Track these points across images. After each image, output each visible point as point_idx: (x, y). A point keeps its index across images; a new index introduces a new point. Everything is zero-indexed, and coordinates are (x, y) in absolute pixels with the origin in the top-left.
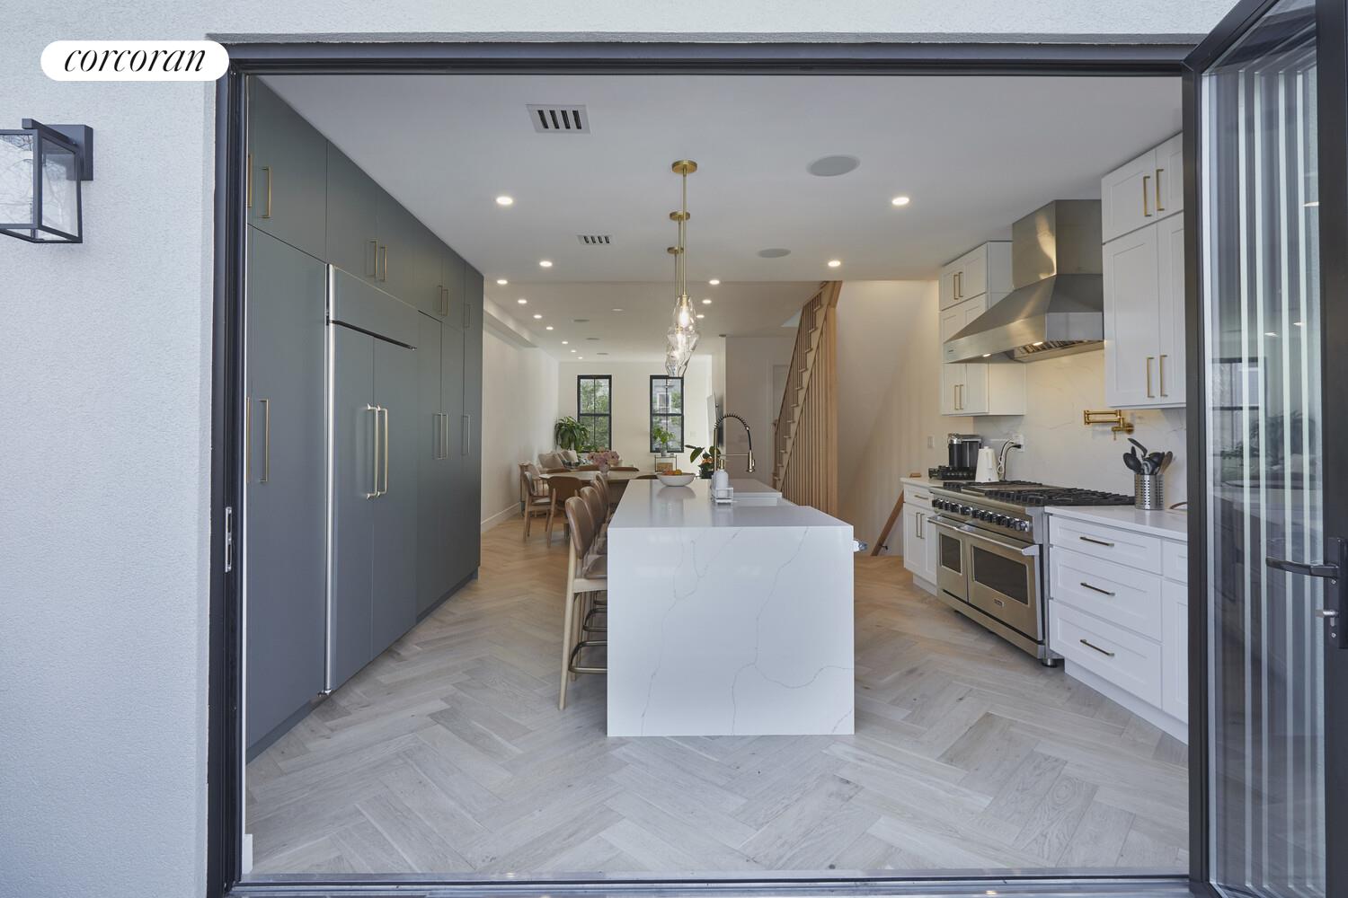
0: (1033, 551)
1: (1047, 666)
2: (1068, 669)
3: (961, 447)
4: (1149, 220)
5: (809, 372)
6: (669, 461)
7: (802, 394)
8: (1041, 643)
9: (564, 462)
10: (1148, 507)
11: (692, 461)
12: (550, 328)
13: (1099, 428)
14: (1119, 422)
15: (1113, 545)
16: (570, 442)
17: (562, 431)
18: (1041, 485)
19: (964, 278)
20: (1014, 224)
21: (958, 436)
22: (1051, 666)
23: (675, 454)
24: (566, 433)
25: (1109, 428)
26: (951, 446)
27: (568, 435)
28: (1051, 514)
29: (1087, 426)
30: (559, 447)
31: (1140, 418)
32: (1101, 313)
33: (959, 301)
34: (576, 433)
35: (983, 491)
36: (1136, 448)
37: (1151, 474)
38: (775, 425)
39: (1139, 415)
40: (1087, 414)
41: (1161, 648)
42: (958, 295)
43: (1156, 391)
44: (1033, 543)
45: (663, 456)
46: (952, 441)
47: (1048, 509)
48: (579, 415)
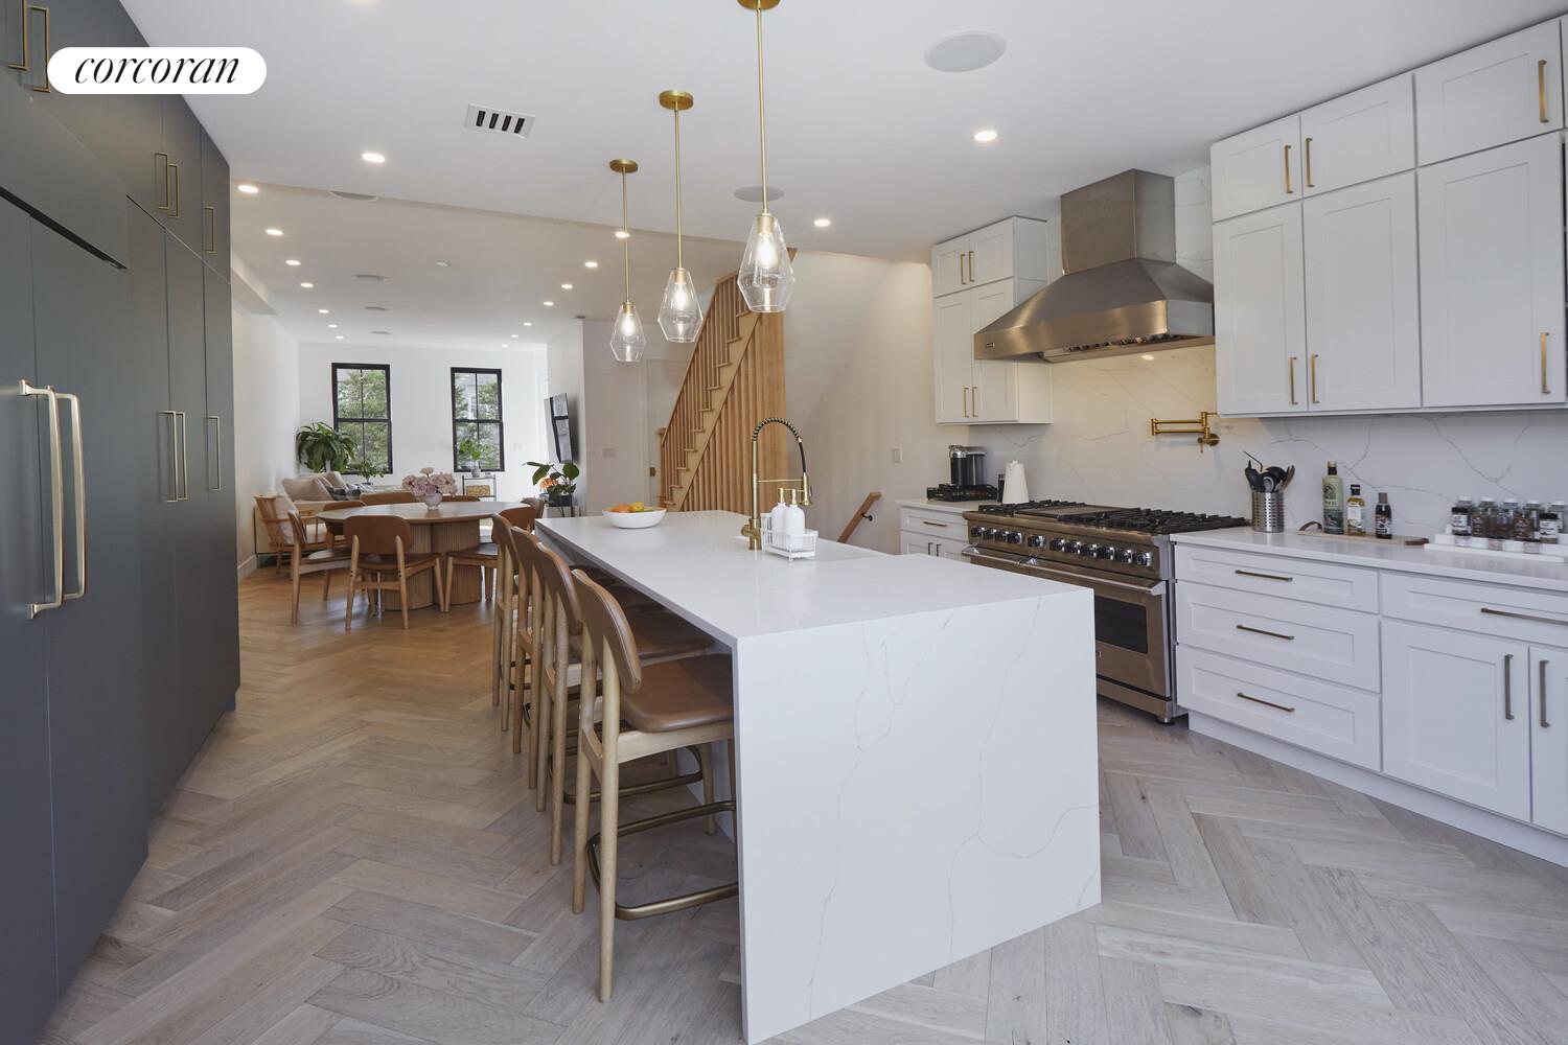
0: (1159, 590)
1: (1165, 724)
2: (1195, 725)
3: (967, 461)
4: (1290, 198)
5: (734, 368)
6: (484, 482)
7: (718, 398)
8: (1169, 699)
9: (330, 491)
10: (1269, 529)
11: (535, 483)
12: (307, 285)
13: (1168, 439)
14: (1203, 432)
15: (1291, 579)
16: (324, 458)
17: (310, 444)
18: (1083, 505)
19: (976, 258)
20: (1063, 196)
21: (961, 448)
22: (1168, 724)
23: (492, 473)
24: (315, 447)
25: (1195, 438)
26: (954, 460)
27: (321, 450)
28: (1176, 543)
29: (1154, 437)
30: (304, 468)
31: (1228, 427)
32: (1210, 305)
33: (966, 287)
34: (335, 445)
35: (1055, 516)
36: (1253, 462)
37: (1273, 492)
38: (661, 435)
39: (1226, 424)
40: (1155, 423)
41: (1381, 701)
42: (968, 278)
43: (1300, 396)
44: (1160, 580)
45: (475, 476)
46: (955, 455)
47: (1173, 537)
48: (337, 420)
